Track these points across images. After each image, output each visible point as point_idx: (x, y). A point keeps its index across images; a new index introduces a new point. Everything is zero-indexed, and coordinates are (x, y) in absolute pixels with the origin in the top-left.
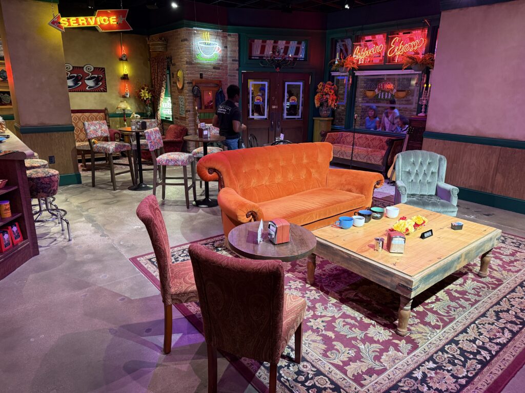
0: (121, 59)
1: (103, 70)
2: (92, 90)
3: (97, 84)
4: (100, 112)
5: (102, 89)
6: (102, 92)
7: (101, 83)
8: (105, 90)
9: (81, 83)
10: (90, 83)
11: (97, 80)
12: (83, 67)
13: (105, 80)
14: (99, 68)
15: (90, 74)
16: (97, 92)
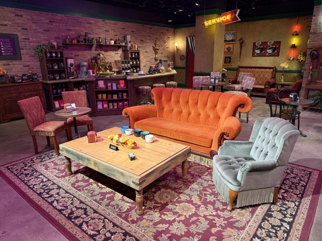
0: (293, 35)
1: (280, 42)
2: (270, 55)
3: (273, 52)
4: (270, 69)
5: (276, 54)
6: (275, 56)
7: (276, 51)
8: (278, 55)
9: (264, 51)
10: (270, 51)
11: (274, 49)
12: (267, 42)
13: (280, 49)
14: (277, 42)
15: (271, 46)
16: (272, 56)
